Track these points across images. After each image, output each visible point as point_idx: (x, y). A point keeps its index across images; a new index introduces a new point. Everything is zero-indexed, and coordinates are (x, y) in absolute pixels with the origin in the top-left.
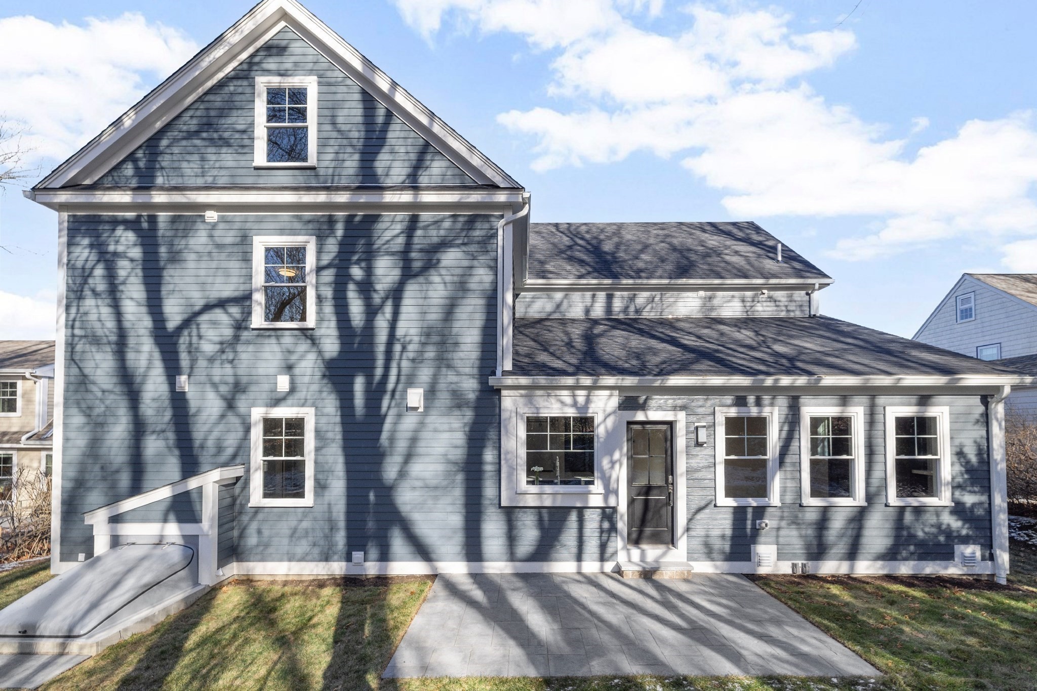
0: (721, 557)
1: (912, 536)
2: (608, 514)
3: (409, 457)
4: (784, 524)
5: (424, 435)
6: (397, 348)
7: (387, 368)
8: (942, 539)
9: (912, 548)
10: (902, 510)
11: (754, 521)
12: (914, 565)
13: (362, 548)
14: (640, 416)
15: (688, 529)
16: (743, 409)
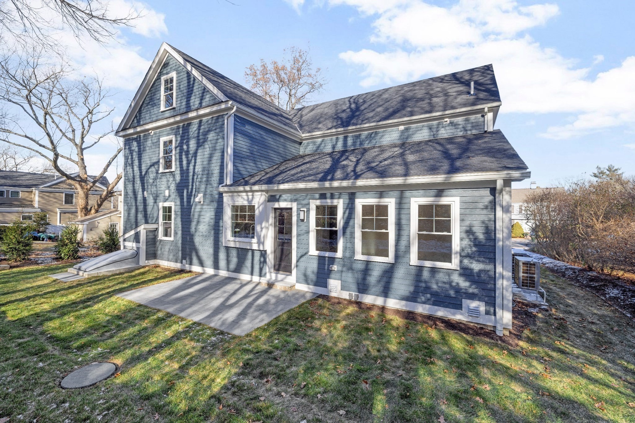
0: (312, 284)
1: (427, 289)
2: (263, 254)
3: (198, 222)
4: (344, 269)
5: (202, 213)
6: (195, 177)
7: (192, 186)
8: (452, 293)
9: (429, 296)
10: (420, 268)
11: (329, 265)
12: (429, 308)
13: (185, 259)
14: (276, 205)
15: (297, 266)
16: (323, 201)
